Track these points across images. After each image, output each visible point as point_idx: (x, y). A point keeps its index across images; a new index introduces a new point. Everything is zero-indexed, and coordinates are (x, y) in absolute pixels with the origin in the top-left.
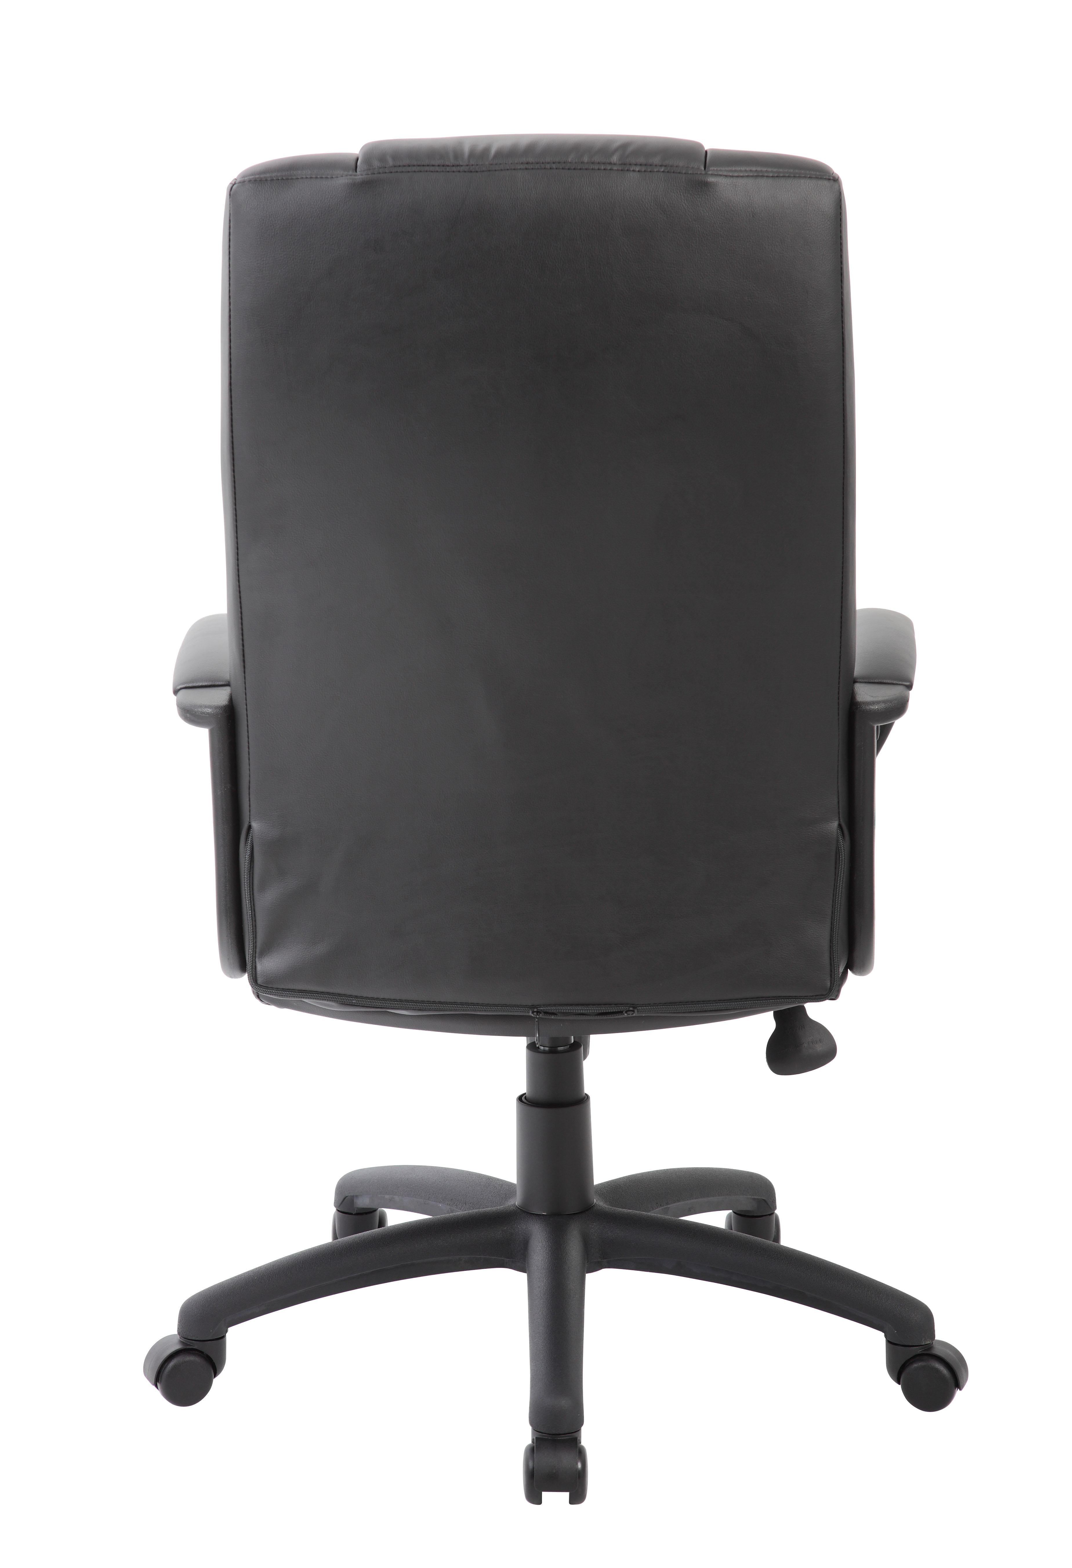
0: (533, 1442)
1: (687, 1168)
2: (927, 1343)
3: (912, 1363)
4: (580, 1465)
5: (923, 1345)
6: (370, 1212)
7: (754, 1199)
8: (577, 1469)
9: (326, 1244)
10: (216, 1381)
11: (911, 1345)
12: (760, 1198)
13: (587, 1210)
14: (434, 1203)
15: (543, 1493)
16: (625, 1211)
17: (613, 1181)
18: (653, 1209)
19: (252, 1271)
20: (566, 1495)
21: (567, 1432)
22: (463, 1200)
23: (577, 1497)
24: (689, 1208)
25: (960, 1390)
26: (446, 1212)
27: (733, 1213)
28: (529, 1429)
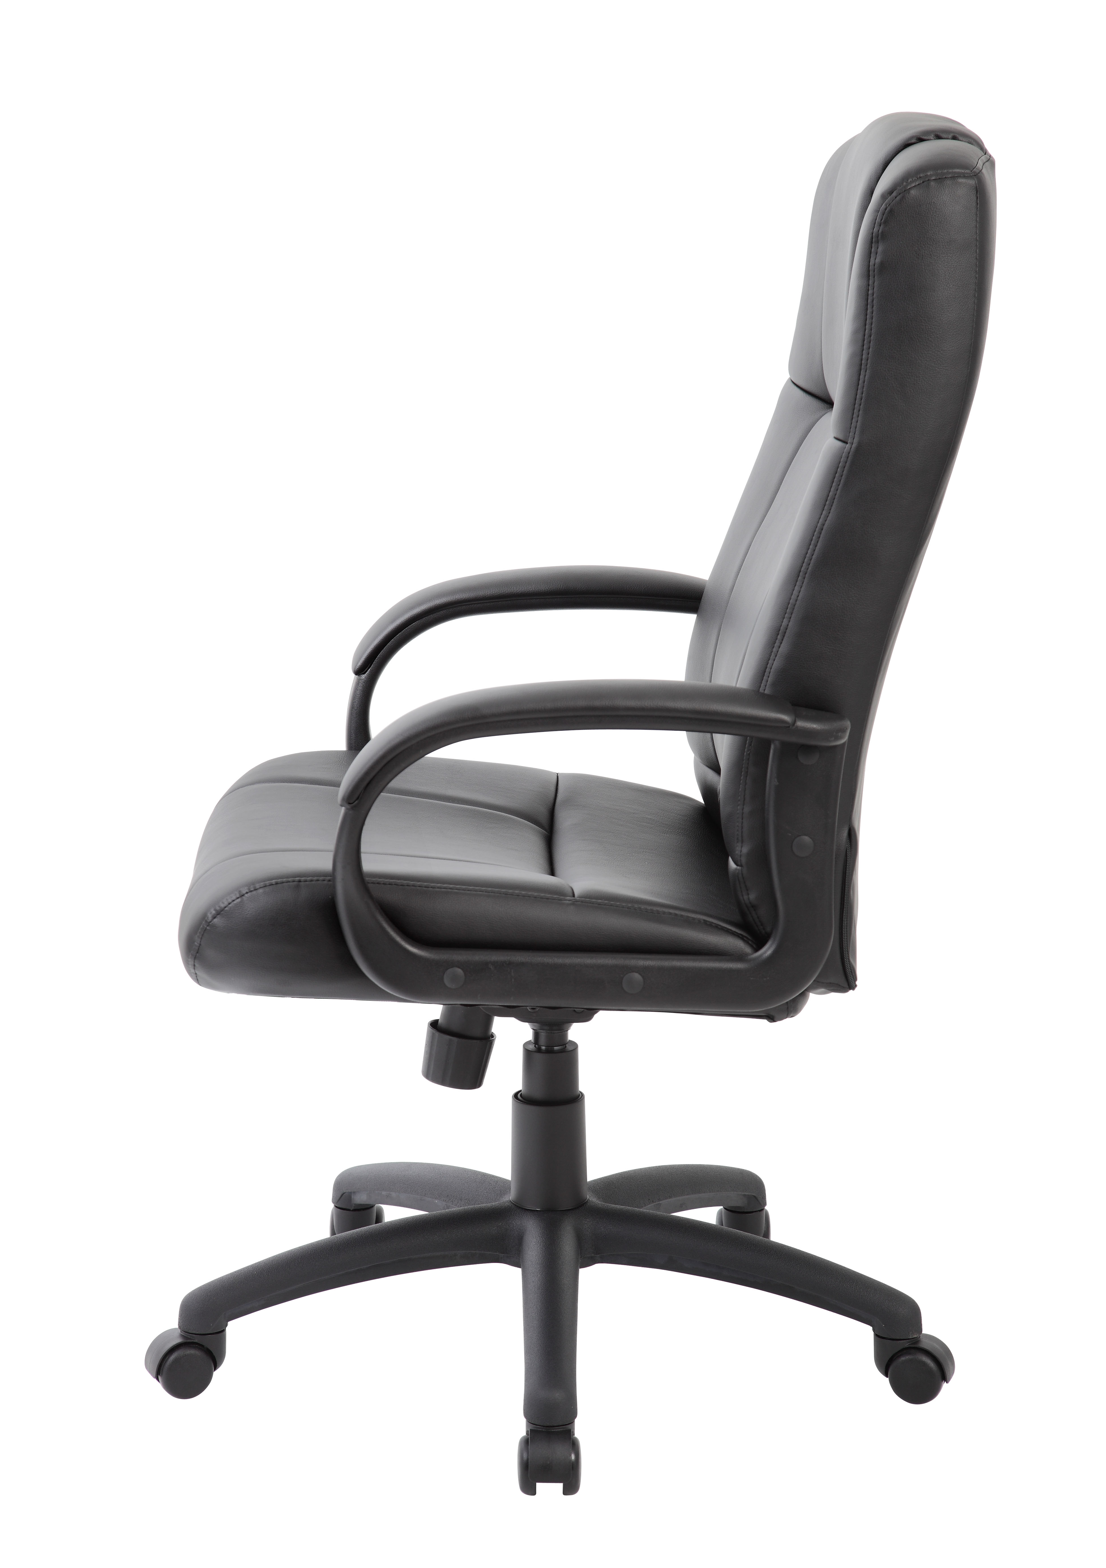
0: (527, 1433)
1: (679, 1165)
2: (914, 1337)
3: (899, 1357)
4: (573, 1457)
5: (910, 1339)
6: (368, 1208)
7: (745, 1195)
8: (571, 1460)
9: (324, 1240)
10: (216, 1374)
11: (898, 1338)
12: (750, 1194)
13: (580, 1206)
14: (430, 1199)
15: (537, 1484)
16: (618, 1207)
17: (606, 1177)
18: (645, 1205)
19: (252, 1266)
20: (560, 1486)
21: (560, 1424)
22: (458, 1196)
23: (571, 1487)
24: (681, 1204)
25: (947, 1383)
26: (442, 1208)
27: (723, 1209)
28: (523, 1421)
